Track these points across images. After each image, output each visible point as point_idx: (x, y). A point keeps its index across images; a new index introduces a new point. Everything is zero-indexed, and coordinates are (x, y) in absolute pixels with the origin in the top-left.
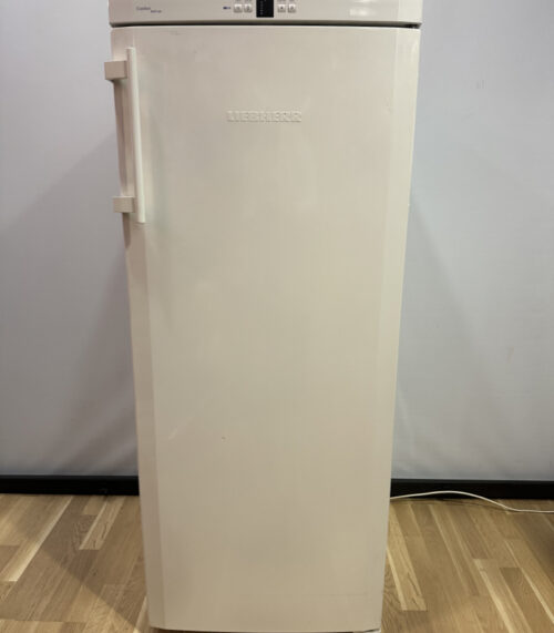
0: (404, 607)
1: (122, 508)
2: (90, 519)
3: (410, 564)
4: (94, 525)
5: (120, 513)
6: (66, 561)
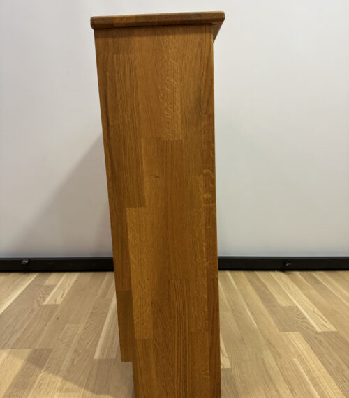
0: (319, 330)
1: (76, 280)
2: (52, 287)
3: (312, 305)
4: (55, 290)
5: (75, 283)
6: (33, 311)
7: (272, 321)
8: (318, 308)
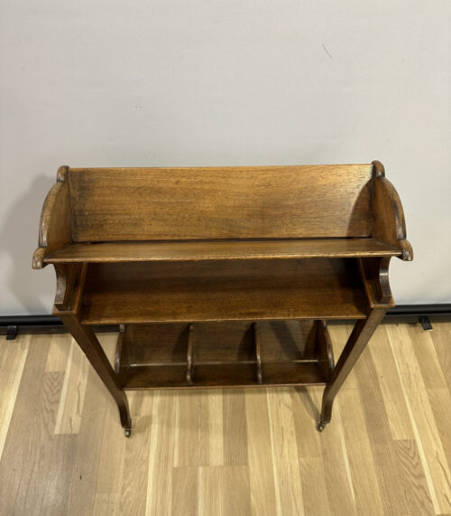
7: (377, 485)
8: (444, 449)
